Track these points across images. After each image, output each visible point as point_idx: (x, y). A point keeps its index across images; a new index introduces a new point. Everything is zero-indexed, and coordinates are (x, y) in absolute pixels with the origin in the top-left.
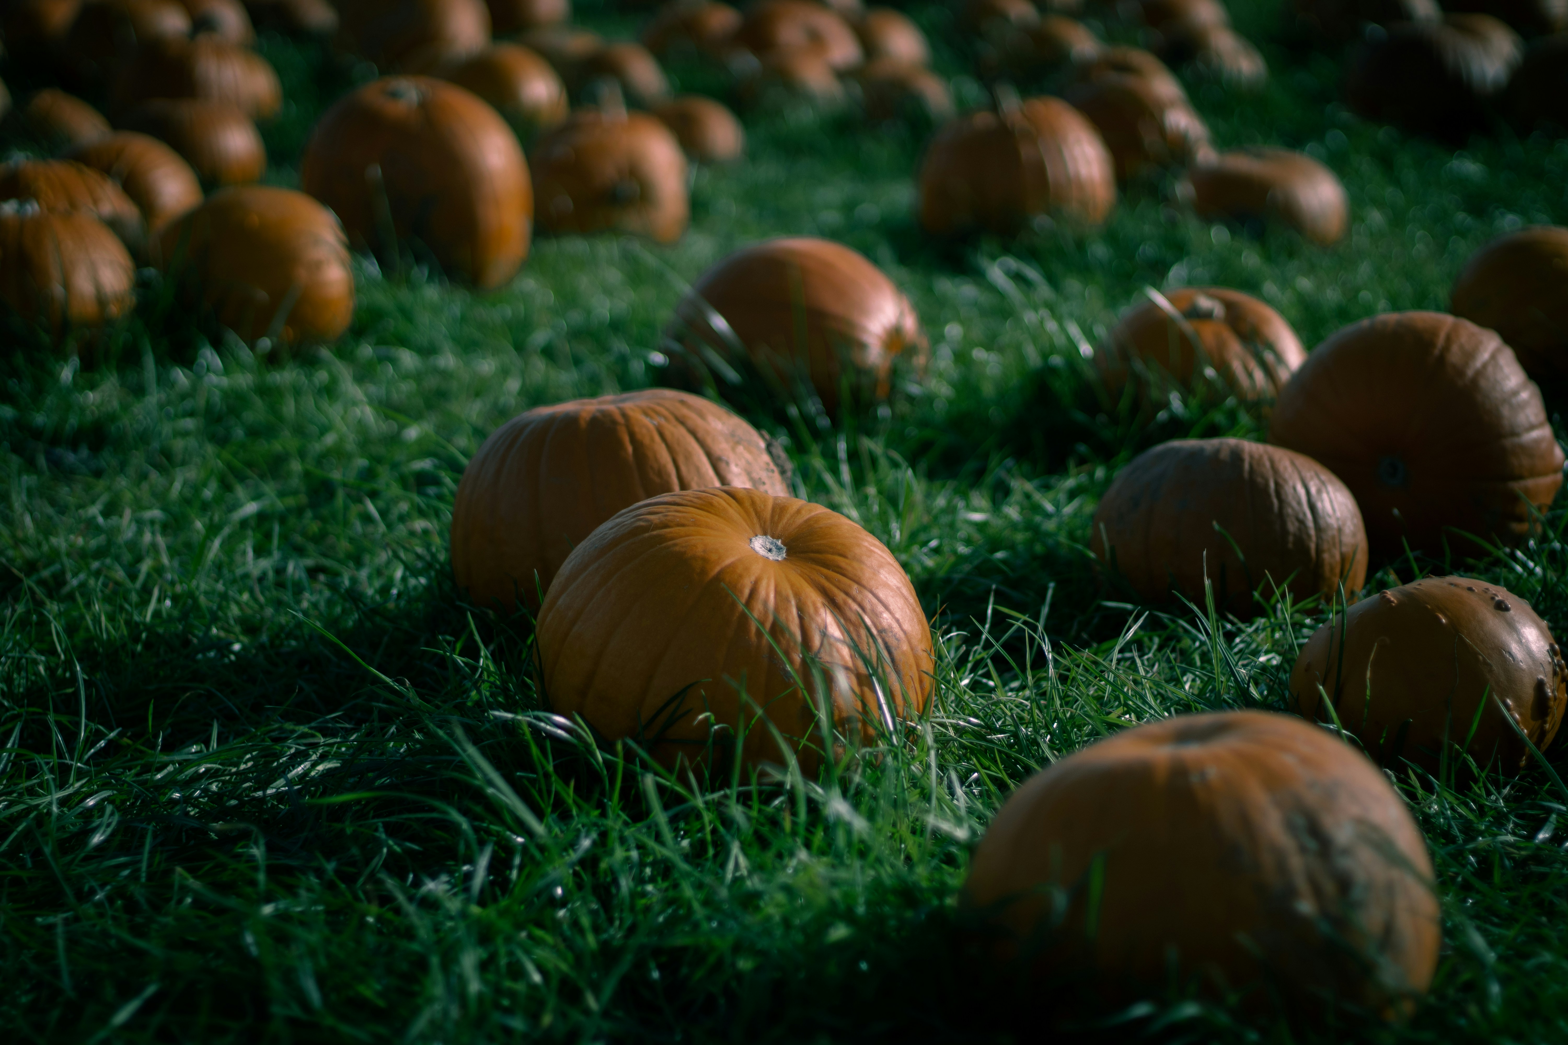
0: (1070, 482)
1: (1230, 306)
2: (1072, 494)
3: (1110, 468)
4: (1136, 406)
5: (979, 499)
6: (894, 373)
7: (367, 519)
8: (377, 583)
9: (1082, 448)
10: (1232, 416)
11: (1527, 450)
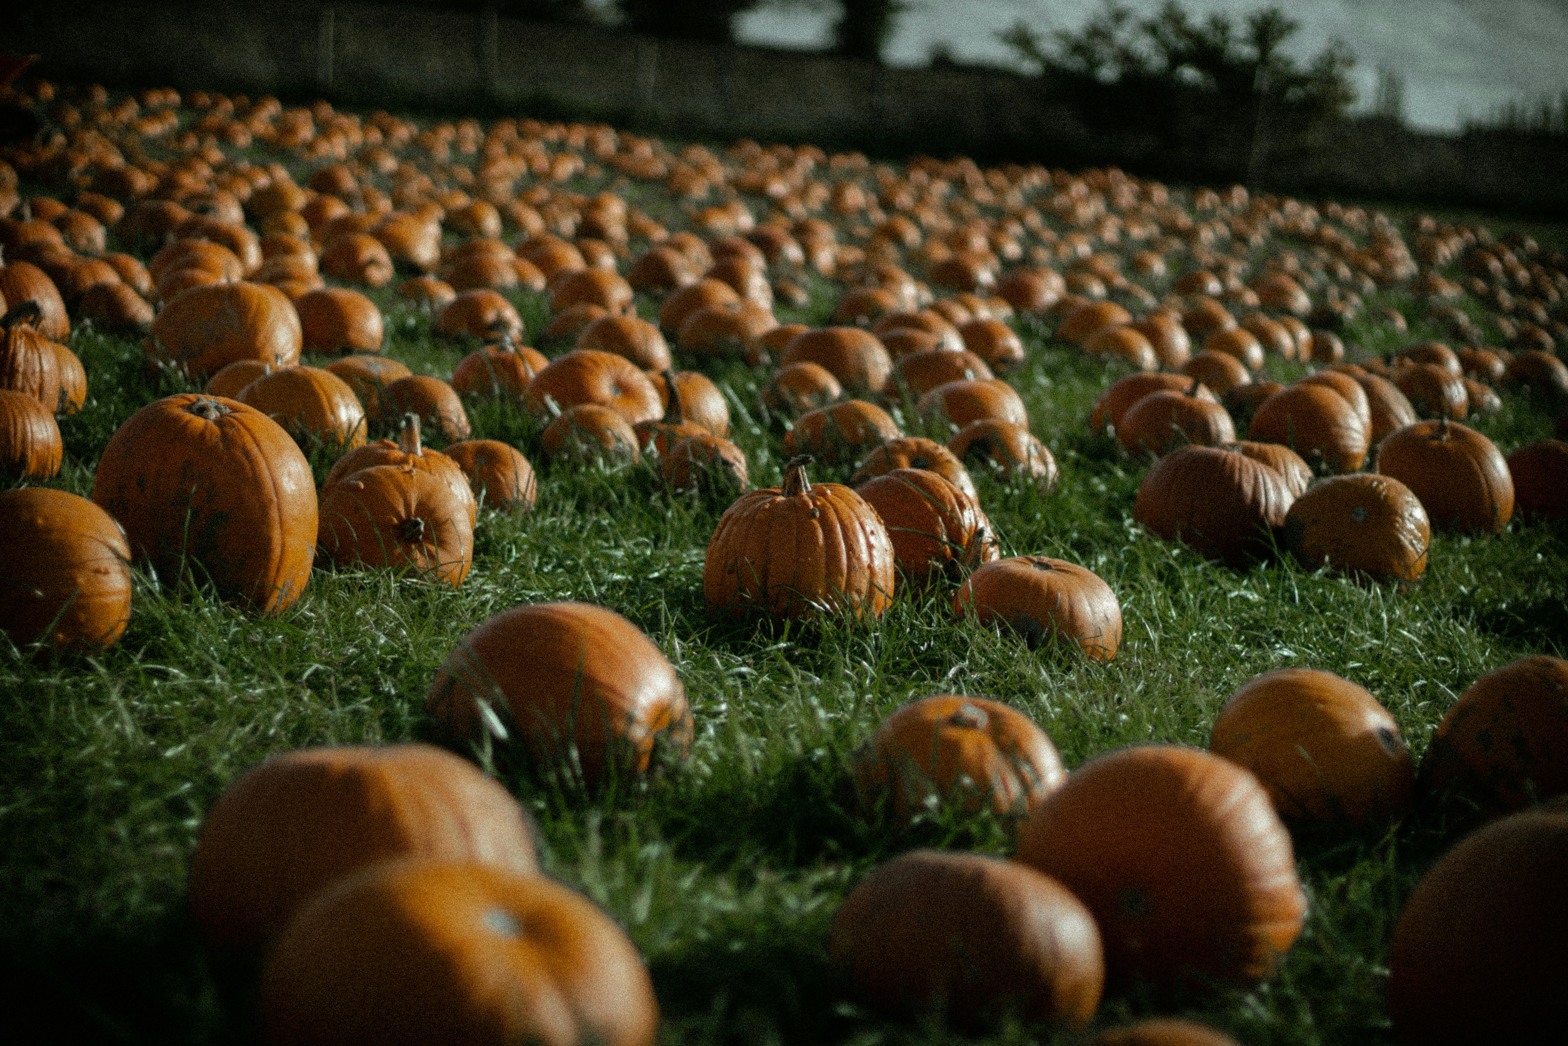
0: (816, 878)
1: (994, 717)
2: (818, 889)
3: (857, 868)
4: (891, 808)
5: (725, 885)
6: (657, 747)
7: (114, 839)
8: (114, 906)
9: (833, 844)
10: (986, 826)
11: (1270, 897)
